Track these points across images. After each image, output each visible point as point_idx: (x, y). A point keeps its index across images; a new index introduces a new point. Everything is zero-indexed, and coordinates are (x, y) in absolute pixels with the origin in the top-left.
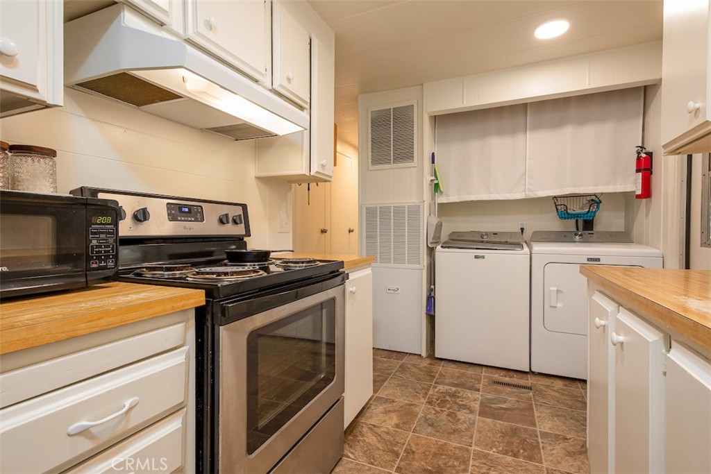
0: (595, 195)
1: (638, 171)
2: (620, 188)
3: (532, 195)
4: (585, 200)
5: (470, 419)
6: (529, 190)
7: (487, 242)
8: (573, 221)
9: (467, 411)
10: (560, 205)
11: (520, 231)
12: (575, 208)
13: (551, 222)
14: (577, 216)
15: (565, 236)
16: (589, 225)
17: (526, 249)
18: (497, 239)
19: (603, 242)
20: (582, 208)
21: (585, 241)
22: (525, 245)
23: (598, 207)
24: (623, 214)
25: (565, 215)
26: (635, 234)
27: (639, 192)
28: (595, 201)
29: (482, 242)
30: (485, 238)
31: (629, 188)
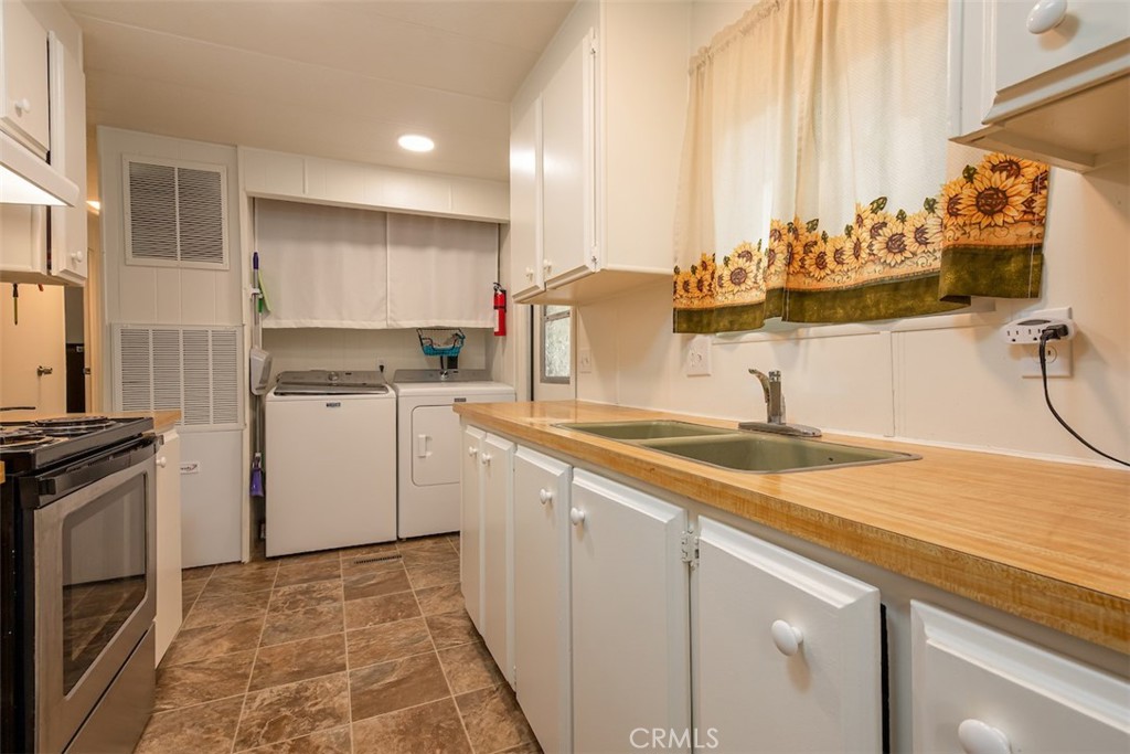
0: (459, 329)
1: (495, 308)
2: (481, 325)
3: (395, 325)
4: (449, 335)
5: (334, 608)
6: (391, 318)
7: (338, 385)
8: (438, 357)
9: (330, 601)
10: (424, 339)
11: (379, 369)
12: (440, 344)
13: (417, 360)
14: (442, 352)
15: (431, 375)
16: (453, 362)
17: (392, 392)
18: (351, 380)
19: (466, 381)
20: (446, 343)
21: (450, 380)
22: (389, 387)
23: (462, 343)
24: (483, 351)
25: (430, 351)
26: (494, 372)
27: (497, 330)
28: (459, 335)
29: (330, 385)
30: (335, 380)
31: (488, 325)
